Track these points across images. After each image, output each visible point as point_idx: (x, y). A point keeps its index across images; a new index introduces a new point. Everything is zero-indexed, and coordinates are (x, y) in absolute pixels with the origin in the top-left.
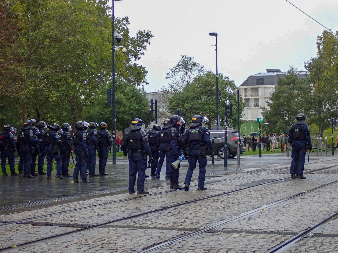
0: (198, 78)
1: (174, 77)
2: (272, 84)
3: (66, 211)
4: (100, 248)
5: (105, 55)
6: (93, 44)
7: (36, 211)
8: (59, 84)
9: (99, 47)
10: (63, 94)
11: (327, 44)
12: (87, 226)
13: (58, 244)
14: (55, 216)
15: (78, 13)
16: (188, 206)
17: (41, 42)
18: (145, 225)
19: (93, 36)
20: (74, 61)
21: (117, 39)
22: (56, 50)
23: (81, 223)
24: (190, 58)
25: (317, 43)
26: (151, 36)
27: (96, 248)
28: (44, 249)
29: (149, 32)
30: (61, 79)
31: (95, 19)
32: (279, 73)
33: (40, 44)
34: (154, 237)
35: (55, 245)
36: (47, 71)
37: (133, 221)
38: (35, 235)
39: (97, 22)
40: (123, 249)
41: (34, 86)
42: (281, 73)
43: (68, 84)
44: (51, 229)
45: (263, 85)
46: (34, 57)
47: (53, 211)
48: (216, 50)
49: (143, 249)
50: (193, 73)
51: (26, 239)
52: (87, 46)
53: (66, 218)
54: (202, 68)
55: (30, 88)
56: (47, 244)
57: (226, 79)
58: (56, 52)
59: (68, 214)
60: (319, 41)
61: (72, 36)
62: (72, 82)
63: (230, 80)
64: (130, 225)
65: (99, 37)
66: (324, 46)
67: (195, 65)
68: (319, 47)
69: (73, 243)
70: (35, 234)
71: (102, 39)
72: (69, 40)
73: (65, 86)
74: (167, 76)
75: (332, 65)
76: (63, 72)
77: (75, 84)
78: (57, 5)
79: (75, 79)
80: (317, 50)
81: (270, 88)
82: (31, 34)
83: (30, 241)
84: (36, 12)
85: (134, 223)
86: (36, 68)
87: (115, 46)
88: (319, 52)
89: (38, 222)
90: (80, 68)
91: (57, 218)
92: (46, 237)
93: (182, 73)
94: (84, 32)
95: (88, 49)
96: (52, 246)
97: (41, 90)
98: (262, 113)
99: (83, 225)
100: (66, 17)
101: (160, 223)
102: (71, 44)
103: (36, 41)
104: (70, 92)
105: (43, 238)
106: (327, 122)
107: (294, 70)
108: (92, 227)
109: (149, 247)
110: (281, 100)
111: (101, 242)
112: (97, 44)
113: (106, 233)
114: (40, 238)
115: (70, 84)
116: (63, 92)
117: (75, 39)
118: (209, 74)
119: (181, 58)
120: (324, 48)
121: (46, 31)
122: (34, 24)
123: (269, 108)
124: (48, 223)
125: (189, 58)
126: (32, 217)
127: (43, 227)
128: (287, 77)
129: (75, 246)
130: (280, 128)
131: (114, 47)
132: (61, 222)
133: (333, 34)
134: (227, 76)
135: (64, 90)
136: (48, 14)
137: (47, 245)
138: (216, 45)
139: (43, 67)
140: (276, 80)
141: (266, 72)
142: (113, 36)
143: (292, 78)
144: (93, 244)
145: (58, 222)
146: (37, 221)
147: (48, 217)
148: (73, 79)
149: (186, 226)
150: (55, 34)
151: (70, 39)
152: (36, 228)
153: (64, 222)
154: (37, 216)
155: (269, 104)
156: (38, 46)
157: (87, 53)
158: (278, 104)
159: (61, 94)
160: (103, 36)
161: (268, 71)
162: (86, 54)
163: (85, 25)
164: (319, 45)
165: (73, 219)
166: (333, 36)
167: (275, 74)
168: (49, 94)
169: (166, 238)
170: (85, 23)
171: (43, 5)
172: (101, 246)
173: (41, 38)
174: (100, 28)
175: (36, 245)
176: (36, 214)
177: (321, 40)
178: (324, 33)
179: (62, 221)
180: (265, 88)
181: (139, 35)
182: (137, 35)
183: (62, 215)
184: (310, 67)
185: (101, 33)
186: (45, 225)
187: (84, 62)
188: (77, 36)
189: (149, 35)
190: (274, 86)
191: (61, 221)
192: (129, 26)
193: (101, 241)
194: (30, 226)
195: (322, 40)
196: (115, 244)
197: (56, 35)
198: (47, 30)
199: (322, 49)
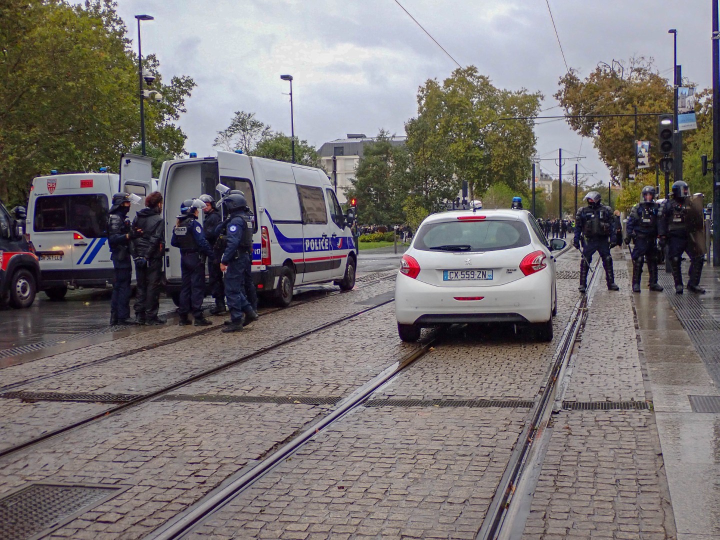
0: (264, 143)
1: (225, 142)
2: (355, 155)
3: (83, 364)
4: (169, 460)
5: (125, 110)
6: (106, 93)
7: (27, 365)
8: (56, 152)
9: (115, 99)
10: (63, 167)
11: (431, 98)
12: (129, 397)
13: (78, 451)
14: (65, 377)
15: (80, 45)
16: (299, 347)
17: (26, 88)
18: (239, 393)
19: (106, 81)
20: (78, 117)
21: (146, 79)
22: (49, 101)
23: (116, 393)
24: (250, 115)
25: (418, 96)
26: (193, 84)
27: (160, 459)
28: (47, 467)
29: (189, 78)
30: (58, 146)
31: (108, 57)
32: (364, 140)
33: (24, 92)
34: (271, 424)
35: (72, 455)
36: (37, 131)
37: (215, 385)
38: (27, 428)
39: (110, 60)
40: (218, 460)
41: (16, 154)
42: (367, 140)
43: (71, 153)
44: (59, 410)
45: (343, 155)
46: (16, 112)
47: (60, 365)
48: (291, 100)
49: (258, 459)
50: (254, 137)
51: (8, 440)
52: (97, 96)
53: (85, 381)
54: (267, 129)
55: (11, 158)
56: (54, 452)
57: (304, 144)
58: (48, 104)
59: (87, 372)
60: (421, 94)
61: (74, 80)
62: (76, 149)
63: (309, 146)
64: (211, 393)
65: (115, 83)
66: (426, 101)
67: (255, 124)
68: (419, 102)
69: (107, 446)
70: (28, 424)
71: (119, 86)
72: (68, 85)
73: (66, 155)
74: (215, 143)
75: (437, 127)
76: (61, 134)
77: (79, 152)
78: (48, 32)
79: (80, 146)
80: (417, 106)
81: (353, 159)
82: (10, 75)
83: (17, 445)
84: (14, 38)
85: (219, 390)
86: (20, 128)
87: (145, 91)
88: (420, 110)
89: (32, 393)
90: (87, 129)
91: (69, 382)
92: (50, 430)
93: (237, 136)
94: (91, 74)
95: (98, 100)
96: (66, 457)
97: (28, 160)
98: (344, 194)
99: (121, 396)
100: (63, 51)
101: (268, 388)
102: (73, 91)
103: (18, 87)
104: (73, 164)
105: (44, 435)
106: (436, 205)
107: (385, 134)
108: (139, 401)
109: (268, 451)
110: (370, 175)
111: (166, 443)
112: (112, 93)
113: (172, 417)
114: (38, 435)
115: (73, 152)
116: (62, 165)
117: (78, 85)
118: (280, 139)
119: (234, 116)
120: (427, 103)
121: (32, 73)
122: (14, 61)
123: (353, 188)
124: (52, 393)
125: (248, 115)
126: (22, 380)
127: (42, 403)
128: (377, 145)
129: (113, 454)
130: (370, 214)
131: (143, 92)
132: (77, 391)
133: (439, 84)
134: (304, 140)
135: (63, 162)
136: (34, 47)
137: (54, 455)
138: (291, 94)
139: (30, 126)
140: (361, 150)
141: (346, 137)
142: (140, 74)
143: (383, 145)
144: (152, 447)
145: (71, 391)
146: (30, 389)
147: (52, 380)
148: (77, 145)
149: (319, 392)
150: (46, 77)
151: (70, 84)
152: (29, 408)
153: (83, 391)
154: (29, 378)
155: (354, 182)
156: (20, 96)
157: (97, 106)
158: (364, 181)
159: (59, 167)
160: (120, 81)
161: (350, 137)
162: (94, 108)
163: (91, 63)
164: (420, 98)
165: (99, 382)
166: (439, 87)
167: (359, 140)
168: (41, 168)
169: (295, 425)
170: (92, 61)
171: (24, 28)
172: (170, 455)
173: (25, 83)
174: (116, 70)
175: (31, 456)
176: (28, 374)
177: (422, 91)
178: (427, 83)
179: (79, 389)
180: (346, 159)
181: (175, 83)
182: (172, 83)
183: (78, 374)
184: (412, 128)
185: (117, 78)
186: (45, 400)
187: (92, 118)
188: (80, 80)
189: (190, 83)
190: (358, 157)
191: (78, 387)
192: (159, 69)
193: (167, 438)
194: (16, 402)
195: (425, 92)
196: (196, 448)
197: (48, 78)
198: (35, 70)
199: (424, 105)
